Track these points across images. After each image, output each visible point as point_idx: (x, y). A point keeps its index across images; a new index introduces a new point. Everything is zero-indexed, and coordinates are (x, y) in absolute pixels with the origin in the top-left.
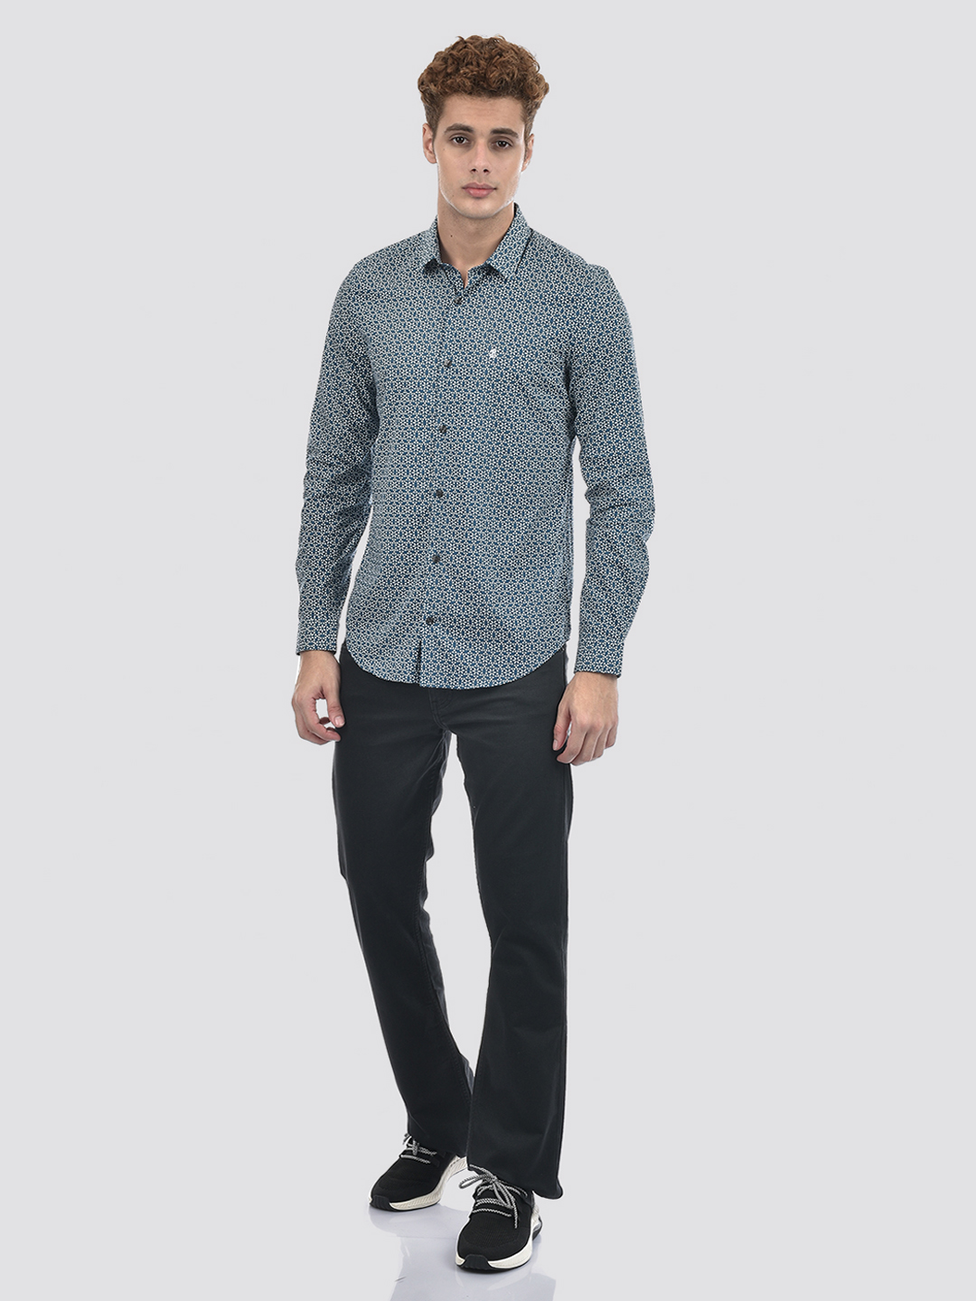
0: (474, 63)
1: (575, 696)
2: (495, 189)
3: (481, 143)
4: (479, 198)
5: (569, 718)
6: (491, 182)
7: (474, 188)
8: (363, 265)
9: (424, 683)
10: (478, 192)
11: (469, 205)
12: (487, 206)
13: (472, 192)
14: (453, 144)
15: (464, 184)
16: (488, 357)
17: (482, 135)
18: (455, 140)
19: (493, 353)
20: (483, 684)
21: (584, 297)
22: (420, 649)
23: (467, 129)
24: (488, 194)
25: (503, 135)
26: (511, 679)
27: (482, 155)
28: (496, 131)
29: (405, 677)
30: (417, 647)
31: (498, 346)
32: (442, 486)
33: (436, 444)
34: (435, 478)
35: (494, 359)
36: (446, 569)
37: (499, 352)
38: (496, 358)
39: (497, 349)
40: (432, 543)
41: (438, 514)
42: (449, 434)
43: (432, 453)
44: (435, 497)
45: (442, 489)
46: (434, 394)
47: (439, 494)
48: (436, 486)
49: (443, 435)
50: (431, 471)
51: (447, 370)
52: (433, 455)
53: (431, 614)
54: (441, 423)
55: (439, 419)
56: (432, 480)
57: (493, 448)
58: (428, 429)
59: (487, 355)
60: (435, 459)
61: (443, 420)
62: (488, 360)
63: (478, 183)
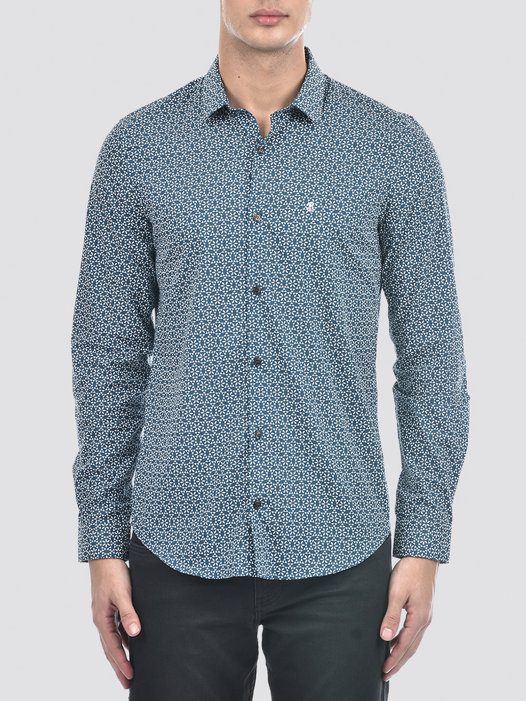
2: (287, 16)
4: (269, 26)
6: (282, 8)
7: (263, 16)
8: (132, 118)
9: (264, 572)
10: (268, 20)
11: (259, 35)
12: (277, 35)
13: (261, 20)
15: (252, 11)
16: (306, 211)
19: (310, 206)
20: (316, 573)
21: (403, 143)
24: (279, 22)
29: (245, 572)
30: (246, 535)
31: (315, 199)
32: (261, 353)
33: (249, 308)
34: (251, 345)
35: (312, 213)
36: (271, 446)
37: (316, 205)
38: (314, 212)
39: (315, 202)
40: (252, 418)
41: (257, 385)
42: (265, 296)
43: (245, 318)
44: (252, 367)
45: (260, 357)
46: (243, 251)
47: (257, 362)
48: (252, 354)
49: (257, 297)
50: (245, 337)
51: (257, 224)
52: (246, 320)
53: (258, 497)
54: (254, 283)
55: (251, 280)
56: (246, 347)
57: (315, 310)
58: (239, 292)
59: (304, 209)
60: (249, 324)
61: (256, 280)
62: (305, 215)
63: (267, 10)
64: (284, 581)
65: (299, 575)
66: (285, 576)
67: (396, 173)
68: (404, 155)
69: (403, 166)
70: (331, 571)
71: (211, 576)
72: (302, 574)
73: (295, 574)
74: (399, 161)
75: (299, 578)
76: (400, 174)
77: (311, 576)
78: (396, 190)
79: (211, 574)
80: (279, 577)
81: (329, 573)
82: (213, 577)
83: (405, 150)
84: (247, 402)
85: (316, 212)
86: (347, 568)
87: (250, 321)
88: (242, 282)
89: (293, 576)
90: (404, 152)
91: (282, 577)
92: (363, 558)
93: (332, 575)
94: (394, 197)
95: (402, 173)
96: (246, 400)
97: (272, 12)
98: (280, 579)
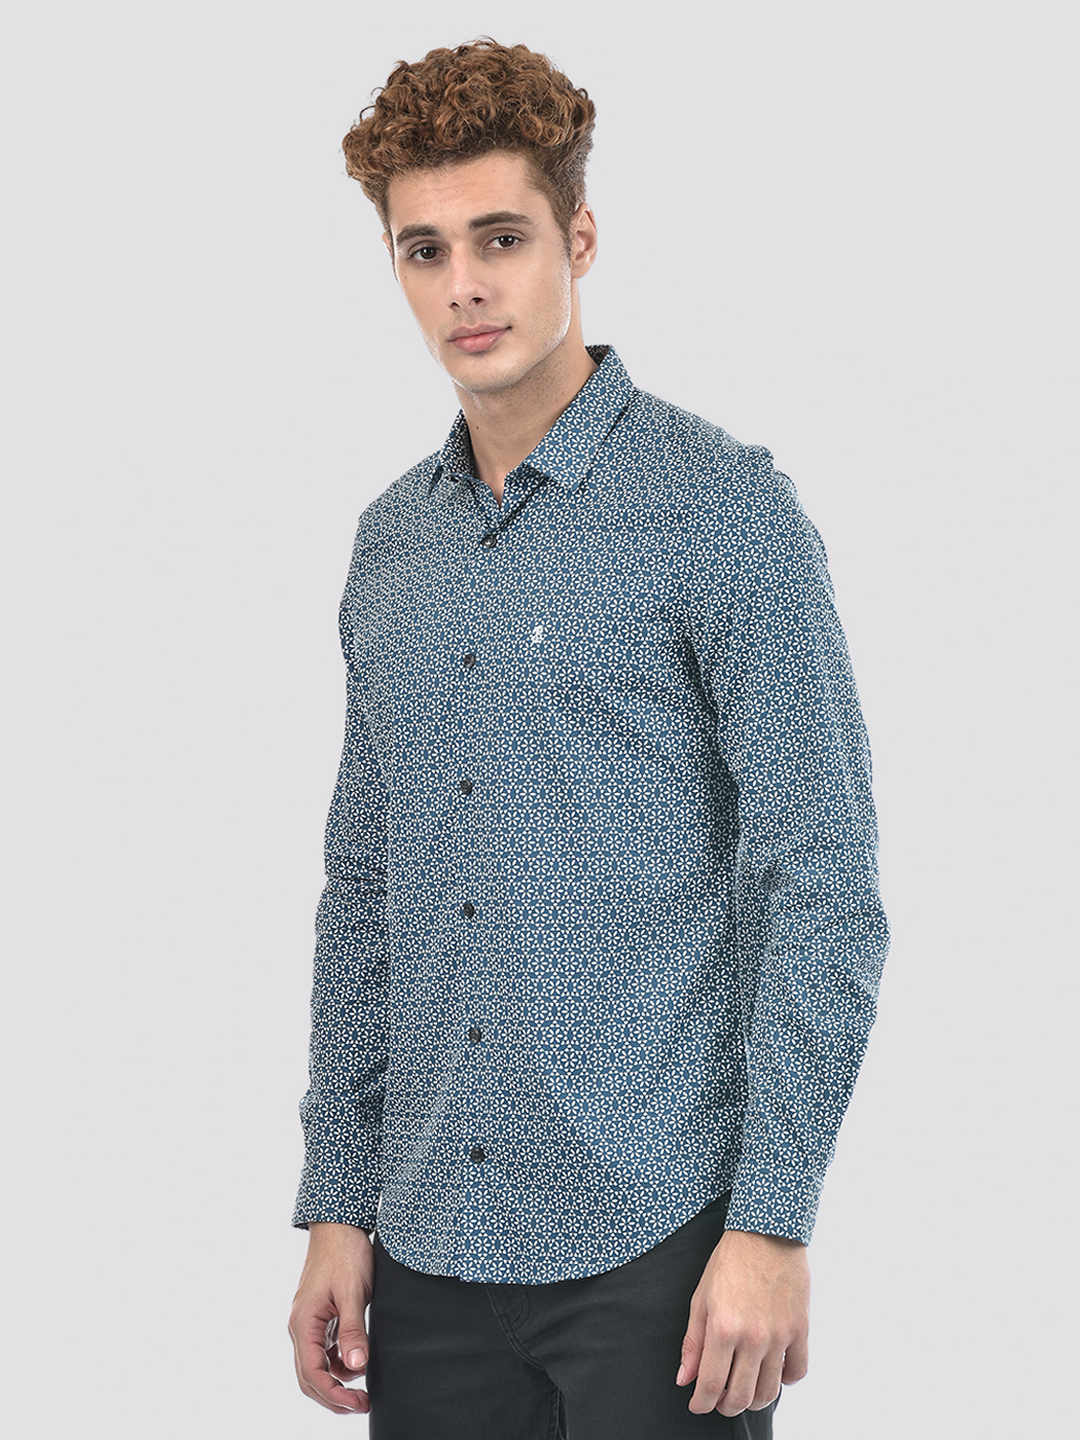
1: (715, 1280)
2: (510, 328)
3: (460, 250)
4: (481, 352)
5: (704, 1320)
6: (496, 319)
7: (465, 338)
10: (479, 341)
12: (504, 363)
13: (468, 343)
14: (417, 263)
15: (448, 332)
16: (529, 642)
17: (455, 235)
18: (417, 254)
19: (537, 634)
20: (572, 1273)
21: (699, 508)
24: (498, 340)
25: (496, 226)
26: (621, 1260)
27: (464, 271)
28: (477, 224)
31: (545, 621)
32: (472, 895)
33: (458, 817)
35: (539, 646)
36: (492, 1055)
37: (546, 631)
38: (542, 644)
39: (545, 626)
41: (470, 950)
42: (475, 796)
46: (452, 721)
48: (462, 897)
49: (468, 797)
51: (469, 673)
53: (478, 1142)
54: (463, 775)
55: (460, 768)
58: (445, 790)
59: (528, 639)
61: (466, 770)
62: (529, 649)
63: (468, 327)
65: (548, 1276)
67: (689, 562)
68: (702, 529)
69: (701, 549)
70: (597, 1269)
74: (693, 541)
75: (548, 1282)
76: (696, 563)
77: (566, 1279)
80: (495, 1279)
81: (594, 1273)
83: (704, 520)
87: (458, 839)
88: (450, 772)
90: (702, 523)
91: (500, 1279)
92: (653, 1242)
93: (599, 1275)
95: (699, 561)
97: (477, 329)
98: (497, 1282)
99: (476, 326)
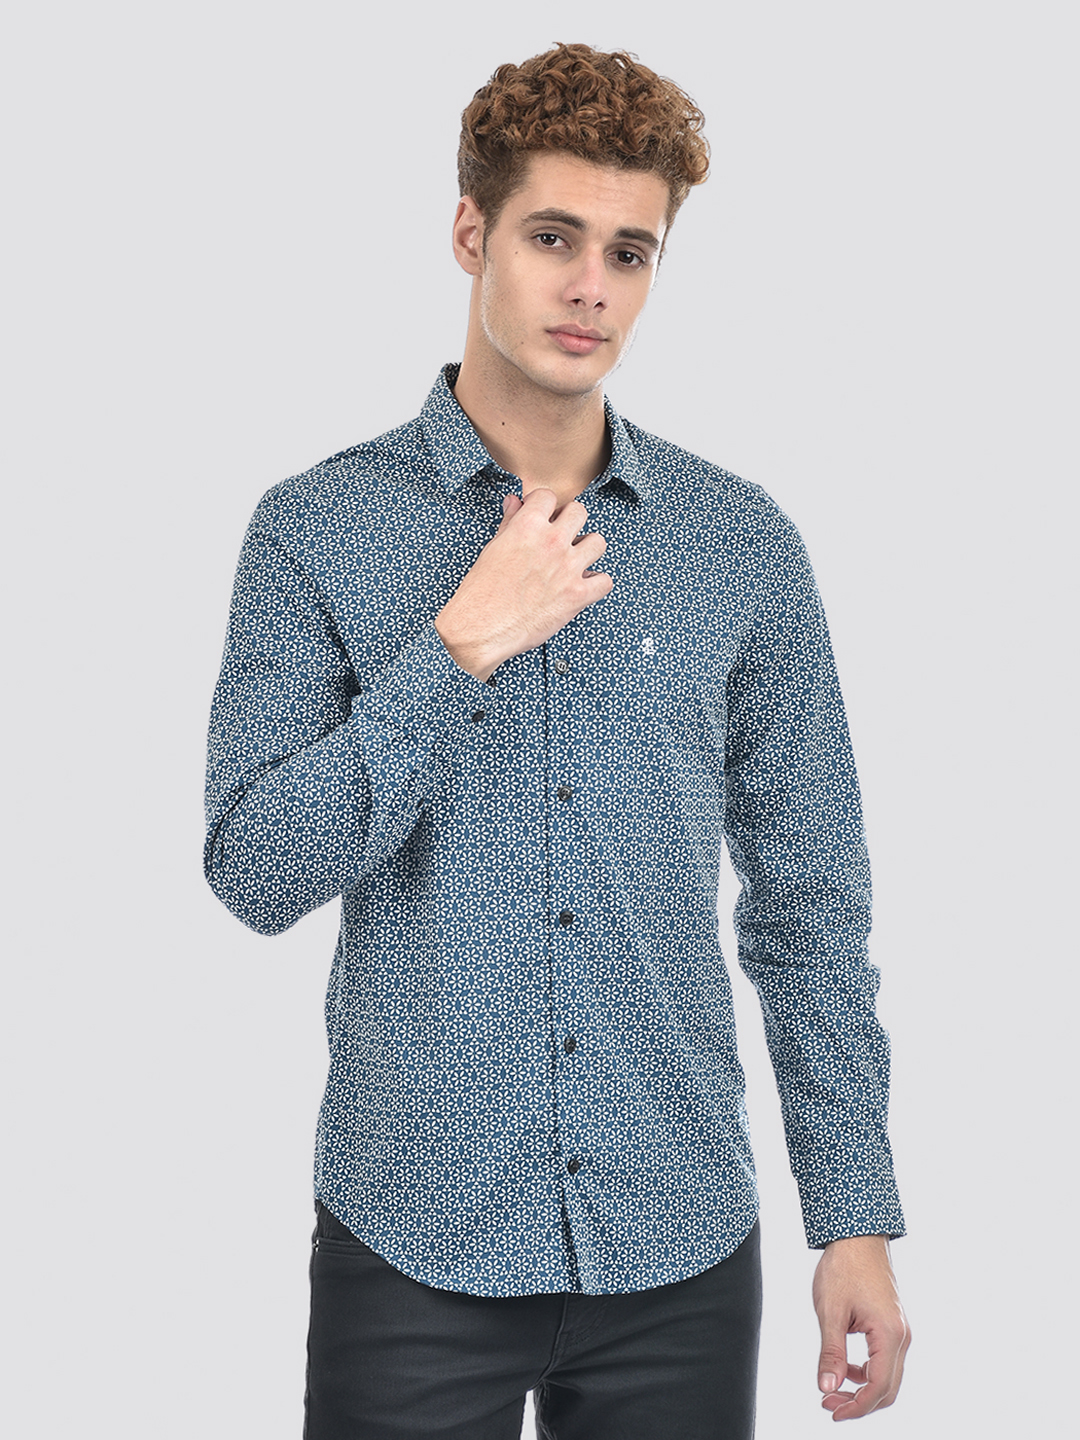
0: (602, 99)
3: (595, 251)
4: (576, 354)
6: (603, 328)
7: (569, 335)
9: (589, 1288)
11: (555, 364)
12: (585, 370)
14: (535, 244)
15: (554, 324)
16: (641, 653)
17: (598, 236)
18: (539, 238)
19: (647, 645)
20: (669, 1277)
22: (567, 1224)
23: (574, 222)
24: (592, 348)
26: (712, 1261)
27: (595, 275)
28: (624, 233)
30: (557, 1220)
31: (653, 633)
32: (572, 903)
33: (551, 824)
34: (555, 890)
35: (651, 657)
36: (592, 1063)
37: (657, 643)
38: (655, 656)
39: (654, 638)
40: (559, 1016)
41: (565, 959)
42: (580, 802)
43: (544, 841)
44: (557, 926)
45: (571, 910)
46: (540, 725)
47: (566, 919)
48: (557, 905)
49: (566, 804)
50: (545, 875)
51: (561, 679)
52: (546, 845)
53: (575, 1153)
54: (559, 781)
55: (555, 775)
56: (547, 893)
57: (656, 825)
58: (533, 795)
59: (639, 650)
60: (551, 852)
61: (563, 776)
62: (642, 660)
63: (582, 327)
64: (618, 1295)
65: (643, 1283)
66: (620, 1286)
70: (691, 1271)
71: (486, 1292)
72: (647, 1282)
73: (635, 1282)
75: (644, 1288)
77: (662, 1284)
78: (766, 614)
79: (486, 1288)
80: (609, 1289)
81: (689, 1276)
82: (491, 1294)
84: (549, 988)
85: (658, 654)
86: (716, 1263)
87: (553, 847)
88: (539, 778)
89: (634, 1286)
91: (615, 1289)
93: (694, 1277)
94: (763, 626)
96: (548, 985)
97: (588, 332)
98: (612, 1293)
99: (589, 329)
